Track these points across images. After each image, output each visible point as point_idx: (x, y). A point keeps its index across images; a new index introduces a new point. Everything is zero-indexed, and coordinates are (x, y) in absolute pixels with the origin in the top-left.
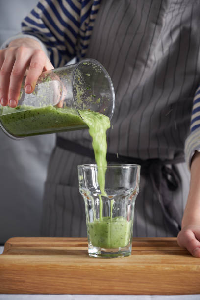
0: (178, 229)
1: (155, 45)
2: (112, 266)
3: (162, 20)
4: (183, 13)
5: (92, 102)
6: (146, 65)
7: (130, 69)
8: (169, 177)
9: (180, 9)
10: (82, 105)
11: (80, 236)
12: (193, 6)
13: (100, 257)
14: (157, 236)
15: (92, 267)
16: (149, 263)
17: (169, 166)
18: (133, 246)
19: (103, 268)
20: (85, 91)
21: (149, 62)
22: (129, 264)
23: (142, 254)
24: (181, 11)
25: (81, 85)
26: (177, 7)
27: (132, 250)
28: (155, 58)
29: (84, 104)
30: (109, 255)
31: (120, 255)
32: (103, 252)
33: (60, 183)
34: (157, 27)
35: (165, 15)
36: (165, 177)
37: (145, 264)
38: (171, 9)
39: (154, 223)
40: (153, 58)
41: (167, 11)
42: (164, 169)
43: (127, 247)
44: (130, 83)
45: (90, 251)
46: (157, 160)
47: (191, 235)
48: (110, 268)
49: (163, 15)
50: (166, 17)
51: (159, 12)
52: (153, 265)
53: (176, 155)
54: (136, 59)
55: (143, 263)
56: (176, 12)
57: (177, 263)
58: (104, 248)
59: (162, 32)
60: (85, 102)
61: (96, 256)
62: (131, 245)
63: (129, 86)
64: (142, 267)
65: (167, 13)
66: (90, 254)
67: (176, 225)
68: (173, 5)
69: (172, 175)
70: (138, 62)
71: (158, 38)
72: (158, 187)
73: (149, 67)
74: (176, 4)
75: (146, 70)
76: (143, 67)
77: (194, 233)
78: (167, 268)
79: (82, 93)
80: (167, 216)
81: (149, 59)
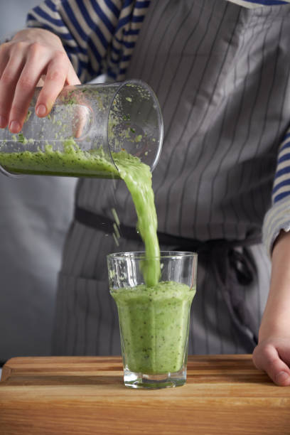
0: (253, 342)
1: (225, 74)
2: (159, 402)
3: (238, 38)
4: (268, 29)
5: (128, 139)
6: (211, 101)
7: (188, 106)
8: (239, 266)
9: (264, 23)
10: (113, 140)
11: (111, 354)
12: (283, 20)
13: (142, 387)
14: (222, 353)
15: (130, 403)
16: (211, 395)
17: (239, 250)
18: (189, 368)
19: (147, 404)
20: (120, 120)
21: (215, 98)
22: (183, 399)
23: (201, 382)
24: (266, 26)
25: (116, 112)
26: (261, 20)
27: (188, 376)
28: (225, 92)
29: (116, 140)
30: (154, 385)
31: (170, 384)
32: (145, 380)
33: (82, 276)
34: (231, 48)
35: (243, 31)
36: (234, 266)
37: (206, 398)
38: (252, 24)
39: (219, 332)
40: (221, 91)
41: (246, 26)
42: (232, 253)
43: (180, 372)
44: (186, 127)
45: (126, 379)
46: (222, 242)
47: (273, 353)
48: (156, 404)
49: (240, 31)
50: (244, 35)
51: (235, 27)
52: (217, 399)
53: (249, 233)
54: (198, 91)
55: (203, 396)
56: (259, 28)
57: (252, 396)
58: (147, 374)
59: (237, 55)
60: (119, 138)
61: (135, 386)
62: (186, 368)
63: (184, 131)
64: (201, 402)
65: (246, 29)
66: (127, 382)
67: (251, 335)
68: (255, 18)
69: (243, 262)
70: (200, 97)
71: (230, 63)
72: (224, 280)
73: (215, 105)
74: (259, 16)
75: (211, 108)
76: (206, 105)
77: (277, 349)
78: (238, 404)
79: (115, 122)
80: (237, 322)
81: (216, 93)
